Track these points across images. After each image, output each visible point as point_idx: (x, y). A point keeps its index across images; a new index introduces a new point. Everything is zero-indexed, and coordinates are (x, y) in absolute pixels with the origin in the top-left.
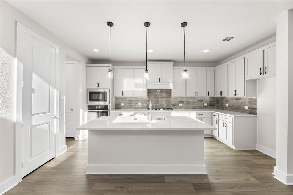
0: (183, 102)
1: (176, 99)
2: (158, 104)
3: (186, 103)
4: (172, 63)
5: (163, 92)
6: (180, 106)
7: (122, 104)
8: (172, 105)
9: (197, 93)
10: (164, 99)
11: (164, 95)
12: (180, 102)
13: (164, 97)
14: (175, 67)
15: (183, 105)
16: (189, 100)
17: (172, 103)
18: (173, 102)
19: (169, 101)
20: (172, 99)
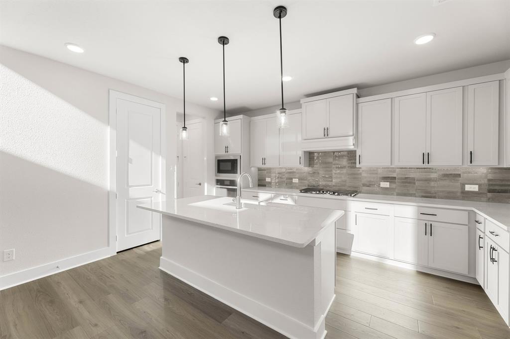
0: (395, 178)
1: (373, 171)
2: (332, 181)
3: (403, 182)
4: (355, 90)
5: (342, 156)
6: (386, 189)
7: (268, 180)
8: (364, 185)
9: (426, 158)
10: (344, 171)
11: (344, 162)
12: (385, 179)
13: (344, 167)
14: (361, 100)
15: (394, 186)
16: (412, 175)
17: (364, 181)
18: (365, 177)
19: (355, 176)
20: (363, 171)
